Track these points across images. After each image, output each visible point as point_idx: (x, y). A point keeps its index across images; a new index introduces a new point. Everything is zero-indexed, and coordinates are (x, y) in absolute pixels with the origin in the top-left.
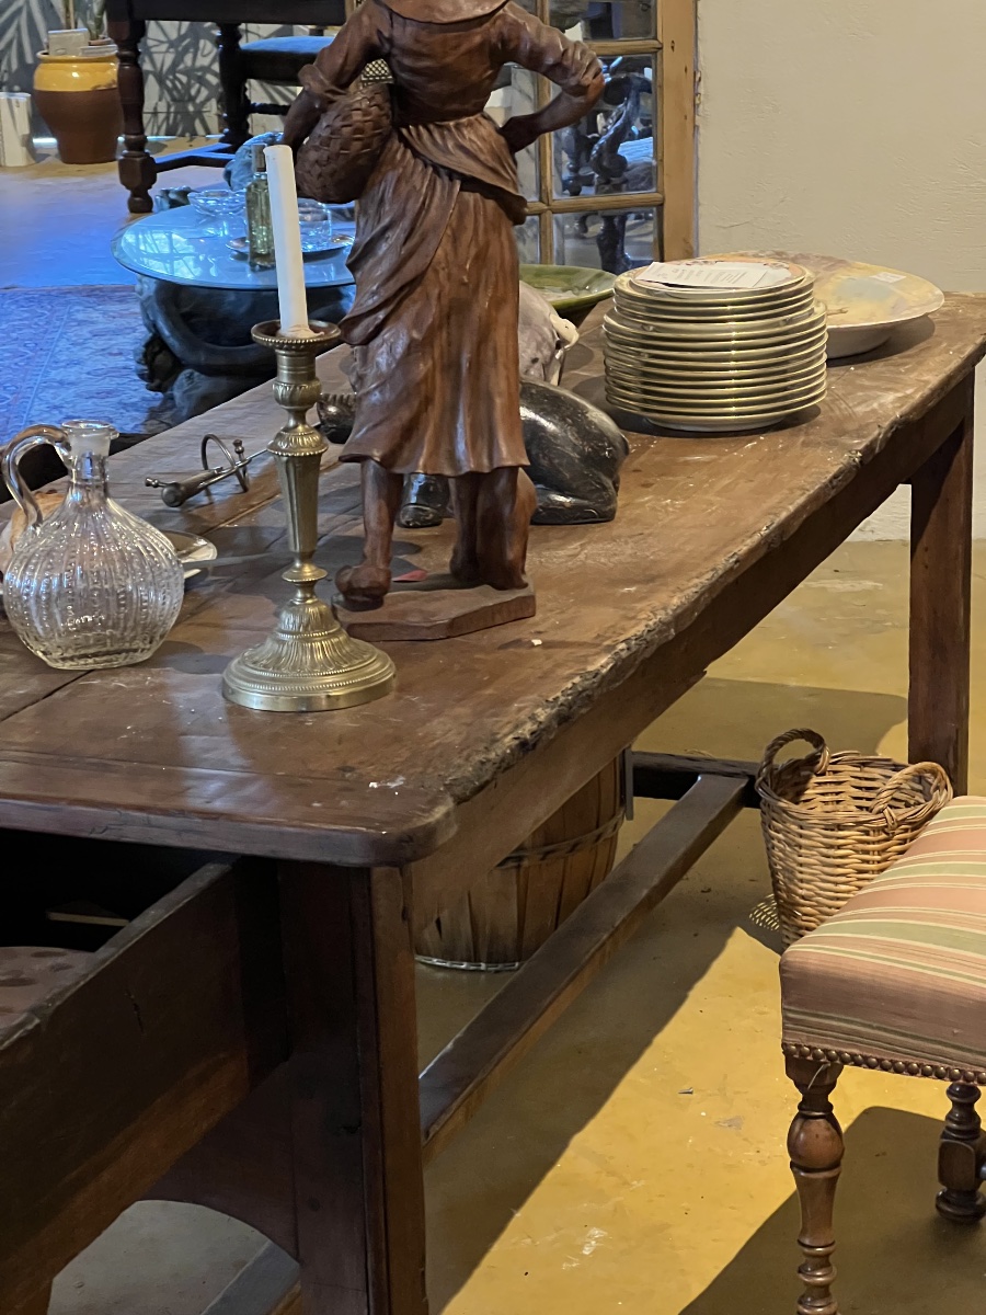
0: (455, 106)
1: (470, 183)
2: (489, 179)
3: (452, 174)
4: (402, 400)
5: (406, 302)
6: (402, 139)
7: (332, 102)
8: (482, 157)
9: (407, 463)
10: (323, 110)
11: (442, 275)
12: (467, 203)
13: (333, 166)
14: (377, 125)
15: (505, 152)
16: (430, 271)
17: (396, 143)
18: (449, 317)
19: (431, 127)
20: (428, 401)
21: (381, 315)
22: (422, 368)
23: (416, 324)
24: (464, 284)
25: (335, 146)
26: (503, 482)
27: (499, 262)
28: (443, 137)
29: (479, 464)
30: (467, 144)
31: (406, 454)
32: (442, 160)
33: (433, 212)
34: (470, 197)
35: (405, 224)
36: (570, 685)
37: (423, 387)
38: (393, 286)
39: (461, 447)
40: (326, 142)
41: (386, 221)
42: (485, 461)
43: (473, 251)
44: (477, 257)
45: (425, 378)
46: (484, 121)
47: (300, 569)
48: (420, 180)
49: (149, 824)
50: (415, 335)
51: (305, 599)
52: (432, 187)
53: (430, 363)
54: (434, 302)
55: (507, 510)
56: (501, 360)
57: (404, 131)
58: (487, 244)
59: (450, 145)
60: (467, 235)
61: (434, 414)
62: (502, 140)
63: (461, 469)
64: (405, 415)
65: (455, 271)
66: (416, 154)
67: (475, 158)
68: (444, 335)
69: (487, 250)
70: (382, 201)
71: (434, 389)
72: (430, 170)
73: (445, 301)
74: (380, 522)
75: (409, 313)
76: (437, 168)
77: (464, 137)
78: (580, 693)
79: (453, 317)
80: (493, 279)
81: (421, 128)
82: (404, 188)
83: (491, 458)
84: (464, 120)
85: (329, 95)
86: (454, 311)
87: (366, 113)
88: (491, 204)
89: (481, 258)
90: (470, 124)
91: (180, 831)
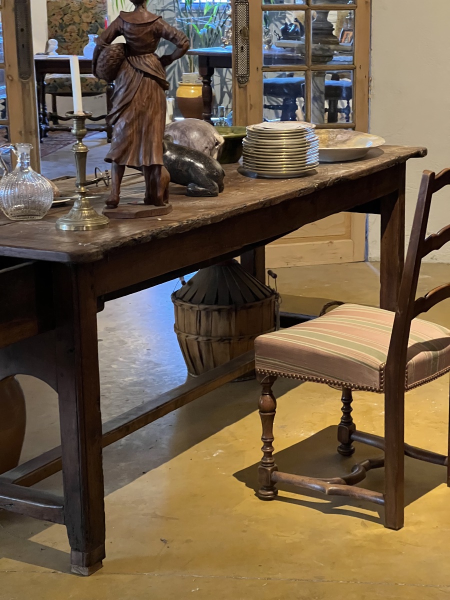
0: (143, 51)
1: (146, 75)
2: (153, 73)
3: (141, 71)
4: (123, 141)
5: (125, 111)
6: (128, 61)
7: (104, 48)
8: (151, 67)
9: (123, 162)
10: (101, 50)
11: (136, 103)
12: (146, 81)
13: (105, 68)
14: (118, 55)
15: (160, 66)
16: (133, 101)
17: (126, 62)
18: (139, 116)
19: (136, 57)
20: (131, 143)
21: (117, 115)
22: (129, 132)
23: (128, 118)
24: (144, 106)
25: (105, 61)
26: (157, 171)
27: (156, 100)
28: (139, 60)
29: (146, 162)
30: (147, 63)
31: (123, 159)
32: (139, 67)
33: (134, 83)
34: (148, 79)
35: (126, 87)
36: (159, 228)
37: (129, 138)
38: (121, 105)
39: (141, 158)
40: (102, 60)
41: (121, 86)
42: (148, 162)
43: (147, 96)
44: (148, 98)
45: (130, 135)
46: (154, 56)
47: (80, 188)
48: (132, 73)
49: (11, 250)
50: (127, 121)
51: (81, 198)
52: (135, 75)
53: (132, 130)
54: (134, 111)
55: (158, 180)
56: (155, 131)
57: (128, 58)
58: (152, 94)
59: (142, 63)
60: (145, 91)
61: (133, 147)
62: (159, 62)
63: (140, 164)
64: (123, 147)
65: (141, 101)
66: (132, 65)
67: (149, 67)
68: (137, 122)
69: (152, 96)
70: (121, 79)
71: (133, 139)
72: (135, 70)
73: (137, 111)
74: (116, 181)
75: (126, 114)
76: (137, 70)
77: (146, 60)
78: (163, 231)
79: (140, 117)
80: (154, 105)
81: (133, 57)
82: (127, 75)
83: (150, 162)
84: (146, 55)
85: (103, 45)
86: (141, 114)
87: (114, 51)
88: (154, 81)
89: (150, 98)
90: (148, 57)
91: (20, 253)
